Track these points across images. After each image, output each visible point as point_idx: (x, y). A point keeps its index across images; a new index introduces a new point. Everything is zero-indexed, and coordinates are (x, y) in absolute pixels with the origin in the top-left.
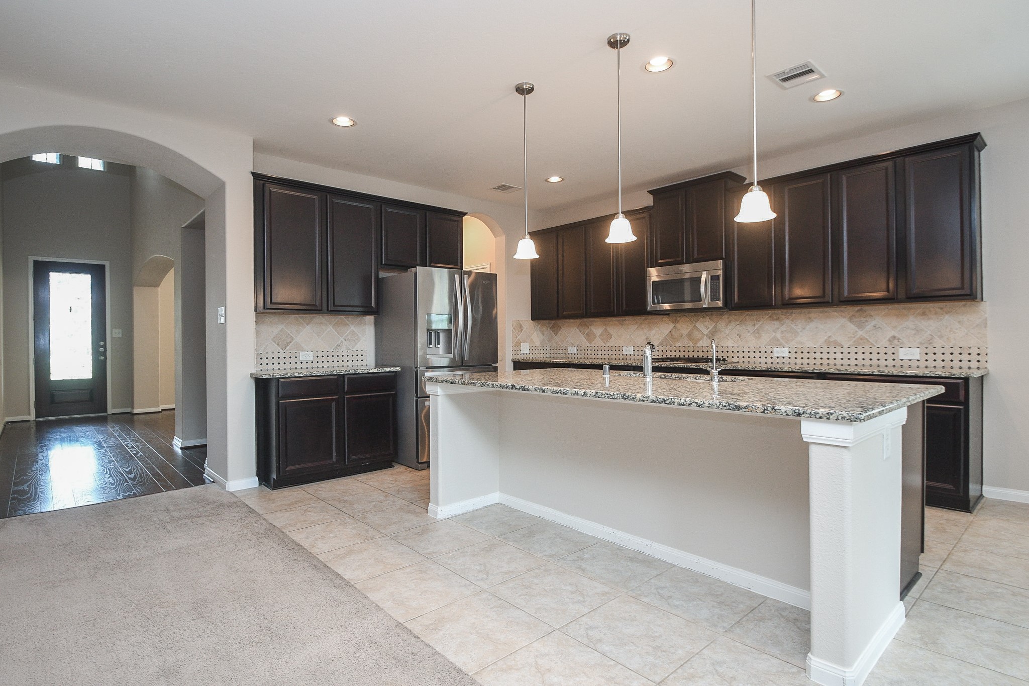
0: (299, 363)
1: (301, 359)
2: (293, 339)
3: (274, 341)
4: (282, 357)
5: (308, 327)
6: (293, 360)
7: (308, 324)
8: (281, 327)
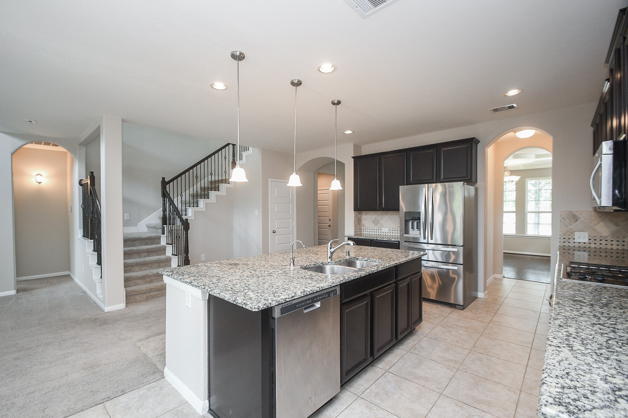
0: (382, 232)
1: (383, 231)
2: (380, 221)
3: (372, 222)
4: (375, 229)
5: (386, 216)
6: (380, 231)
7: (386, 215)
8: (375, 216)
